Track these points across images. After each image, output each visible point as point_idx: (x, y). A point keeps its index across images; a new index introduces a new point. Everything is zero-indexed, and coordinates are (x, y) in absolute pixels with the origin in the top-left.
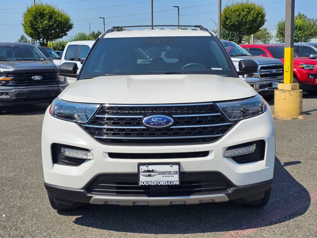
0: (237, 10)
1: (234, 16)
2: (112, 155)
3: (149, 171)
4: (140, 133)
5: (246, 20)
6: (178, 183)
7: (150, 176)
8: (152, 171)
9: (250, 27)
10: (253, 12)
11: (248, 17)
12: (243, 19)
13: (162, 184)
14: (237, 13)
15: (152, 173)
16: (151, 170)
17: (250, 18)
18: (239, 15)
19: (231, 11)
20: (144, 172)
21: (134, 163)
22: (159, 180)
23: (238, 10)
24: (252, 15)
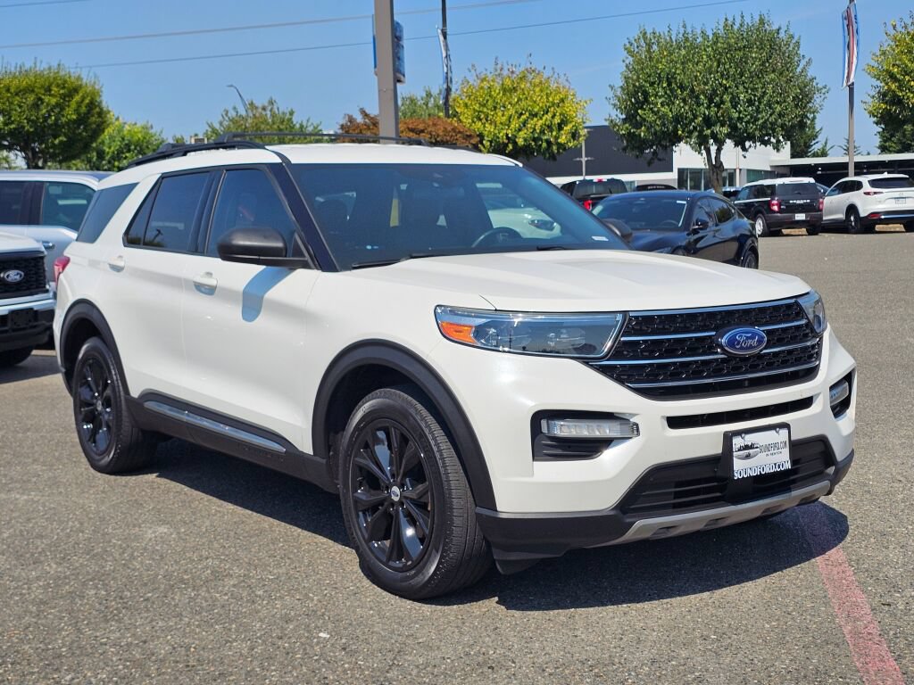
0: (29, 89)
1: (20, 107)
2: (675, 422)
3: (747, 447)
4: (717, 368)
5: (56, 120)
6: (788, 466)
7: (748, 456)
8: (751, 447)
9: (69, 139)
10: (77, 98)
11: (65, 113)
12: (50, 116)
13: (767, 470)
14: (31, 98)
15: (751, 451)
16: (750, 444)
17: (70, 114)
18: (36, 106)
19: (8, 90)
20: (739, 450)
21: (718, 434)
22: (763, 463)
23: (33, 91)
24: (73, 104)
